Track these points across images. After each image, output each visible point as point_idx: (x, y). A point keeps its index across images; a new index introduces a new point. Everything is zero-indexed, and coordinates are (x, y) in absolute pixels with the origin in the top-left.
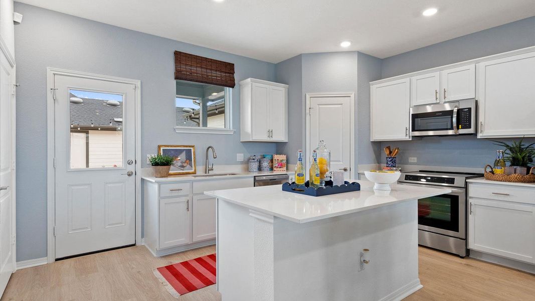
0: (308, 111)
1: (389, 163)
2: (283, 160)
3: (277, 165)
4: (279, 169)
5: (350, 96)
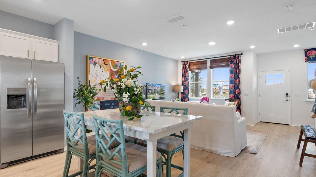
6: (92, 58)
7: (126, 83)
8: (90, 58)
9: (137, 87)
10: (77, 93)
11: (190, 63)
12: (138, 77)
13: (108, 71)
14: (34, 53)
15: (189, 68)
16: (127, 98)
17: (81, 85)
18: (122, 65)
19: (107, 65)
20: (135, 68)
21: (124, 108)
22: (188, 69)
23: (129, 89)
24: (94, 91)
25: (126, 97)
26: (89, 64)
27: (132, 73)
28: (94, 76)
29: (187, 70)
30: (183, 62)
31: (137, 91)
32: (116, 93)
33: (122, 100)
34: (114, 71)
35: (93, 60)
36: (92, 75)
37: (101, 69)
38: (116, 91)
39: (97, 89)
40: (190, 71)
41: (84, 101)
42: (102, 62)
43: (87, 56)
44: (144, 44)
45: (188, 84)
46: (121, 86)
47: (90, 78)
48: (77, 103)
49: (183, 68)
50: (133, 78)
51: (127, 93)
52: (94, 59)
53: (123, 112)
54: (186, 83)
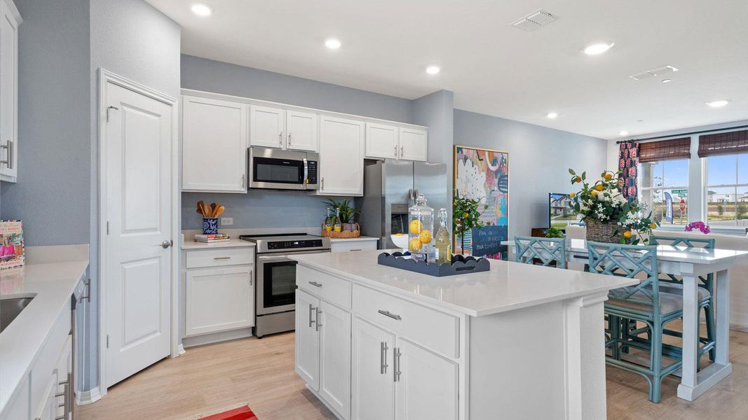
1: (212, 227)
2: (14, 235)
5: (171, 105)
6: (461, 149)
8: (458, 150)
11: (640, 144)
13: (483, 171)
14: (402, 149)
15: (638, 155)
18: (504, 158)
19: (482, 160)
22: (637, 159)
26: (458, 161)
28: (463, 183)
29: (631, 161)
30: (622, 142)
34: (493, 171)
35: (462, 153)
36: (462, 180)
37: (474, 167)
40: (640, 162)
42: (476, 154)
43: (454, 148)
44: (552, 116)
45: (637, 193)
47: (458, 184)
49: (622, 156)
52: (465, 152)
54: (630, 190)
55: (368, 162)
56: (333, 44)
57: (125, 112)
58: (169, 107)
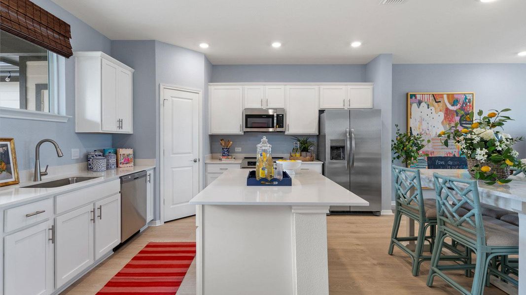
0: (161, 102)
2: (129, 154)
3: (122, 161)
4: (125, 165)
5: (198, 93)
6: (415, 96)
7: (481, 135)
8: (412, 96)
9: (501, 141)
10: (395, 144)
12: (503, 124)
13: (441, 111)
14: (349, 101)
16: (484, 155)
17: (400, 135)
18: (468, 98)
19: (440, 102)
20: (497, 111)
21: (478, 168)
23: (485, 143)
24: (419, 142)
25: (481, 154)
26: (411, 105)
27: (492, 120)
28: (417, 121)
31: (501, 146)
32: (463, 148)
33: (475, 158)
34: (453, 111)
35: (416, 98)
36: (416, 119)
37: (430, 109)
38: (464, 146)
39: (423, 140)
41: (404, 156)
42: (432, 98)
43: (407, 94)
46: (473, 139)
47: (412, 123)
48: (394, 158)
50: (494, 126)
51: (484, 149)
52: (418, 97)
53: (476, 173)
55: (321, 112)
56: (276, 45)
57: (173, 101)
58: (197, 94)
